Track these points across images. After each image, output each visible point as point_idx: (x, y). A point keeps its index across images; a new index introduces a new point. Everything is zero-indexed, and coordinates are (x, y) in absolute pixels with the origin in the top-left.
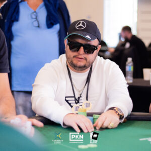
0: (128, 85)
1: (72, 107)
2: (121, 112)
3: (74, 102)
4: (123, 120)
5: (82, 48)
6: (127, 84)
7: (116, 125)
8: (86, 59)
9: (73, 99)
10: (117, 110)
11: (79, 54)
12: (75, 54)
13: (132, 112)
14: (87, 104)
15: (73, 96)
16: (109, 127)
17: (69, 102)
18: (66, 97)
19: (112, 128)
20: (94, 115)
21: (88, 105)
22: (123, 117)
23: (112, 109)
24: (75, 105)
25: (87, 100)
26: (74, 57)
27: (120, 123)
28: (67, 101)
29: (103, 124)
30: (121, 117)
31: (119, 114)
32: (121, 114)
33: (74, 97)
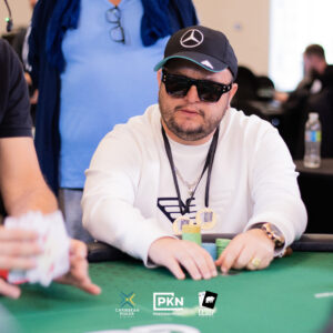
0: (298, 174)
1: (172, 220)
2: (278, 233)
3: (178, 209)
4: (283, 251)
5: (194, 88)
6: (296, 170)
7: (267, 263)
8: (202, 114)
9: (176, 203)
10: (268, 230)
11: (188, 102)
12: (179, 102)
13: (305, 232)
14: (206, 214)
15: (176, 196)
16: (251, 267)
17: (167, 209)
18: (159, 199)
19: (257, 270)
20: (218, 240)
21: (208, 218)
23: (259, 226)
24: (179, 217)
25: (207, 205)
26: (177, 108)
27: (276, 259)
28: (162, 208)
29: (236, 261)
30: (278, 245)
31: (273, 238)
32: (278, 238)
33: (178, 198)
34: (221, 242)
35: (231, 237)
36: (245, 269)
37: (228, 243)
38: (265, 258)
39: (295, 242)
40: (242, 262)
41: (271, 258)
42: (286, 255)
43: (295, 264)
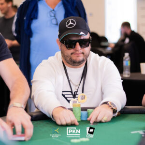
2: (114, 106)
4: (117, 114)
5: (78, 44)
7: (110, 119)
9: (70, 93)
13: (126, 105)
16: (103, 121)
19: (106, 122)
22: (117, 111)
23: (106, 103)
27: (114, 117)
29: (96, 118)
30: (114, 111)
31: (112, 108)
32: (114, 108)
34: (89, 110)
35: (94, 108)
36: (101, 122)
37: (93, 111)
38: (109, 117)
39: (122, 109)
40: (99, 119)
41: (112, 117)
42: (118, 116)
43: (122, 119)
